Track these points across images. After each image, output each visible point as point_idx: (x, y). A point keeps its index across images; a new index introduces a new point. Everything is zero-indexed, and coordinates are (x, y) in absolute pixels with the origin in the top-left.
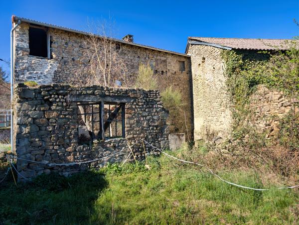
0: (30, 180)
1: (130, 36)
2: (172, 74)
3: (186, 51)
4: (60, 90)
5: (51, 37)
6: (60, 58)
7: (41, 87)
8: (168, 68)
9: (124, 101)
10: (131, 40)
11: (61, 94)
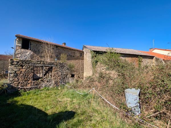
0: (12, 92)
1: (65, 43)
2: (77, 57)
3: (83, 50)
4: (26, 62)
5: (30, 43)
6: (34, 50)
7: (19, 61)
8: (76, 55)
9: (52, 66)
10: (65, 45)
11: (27, 63)
